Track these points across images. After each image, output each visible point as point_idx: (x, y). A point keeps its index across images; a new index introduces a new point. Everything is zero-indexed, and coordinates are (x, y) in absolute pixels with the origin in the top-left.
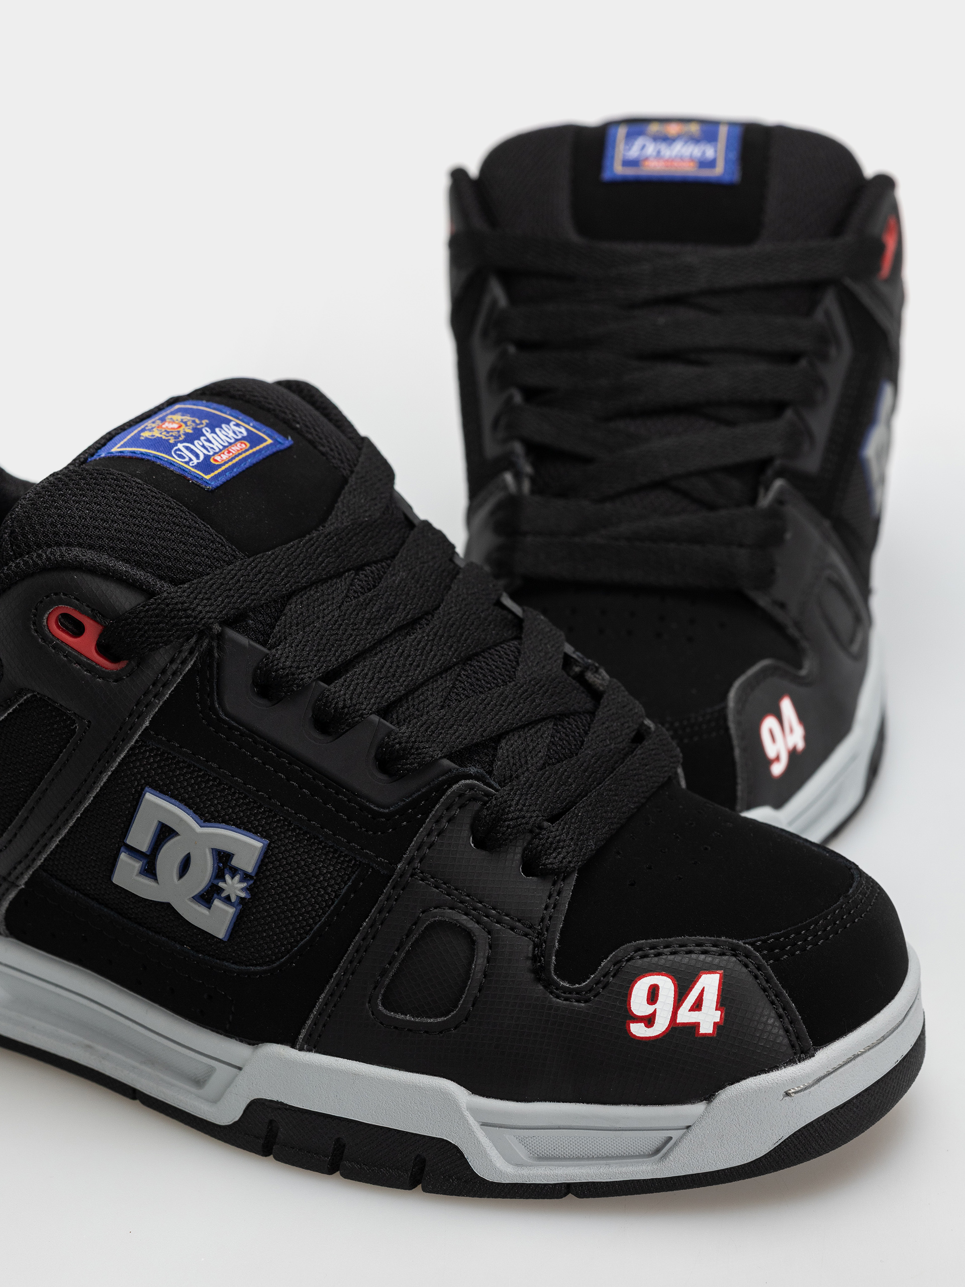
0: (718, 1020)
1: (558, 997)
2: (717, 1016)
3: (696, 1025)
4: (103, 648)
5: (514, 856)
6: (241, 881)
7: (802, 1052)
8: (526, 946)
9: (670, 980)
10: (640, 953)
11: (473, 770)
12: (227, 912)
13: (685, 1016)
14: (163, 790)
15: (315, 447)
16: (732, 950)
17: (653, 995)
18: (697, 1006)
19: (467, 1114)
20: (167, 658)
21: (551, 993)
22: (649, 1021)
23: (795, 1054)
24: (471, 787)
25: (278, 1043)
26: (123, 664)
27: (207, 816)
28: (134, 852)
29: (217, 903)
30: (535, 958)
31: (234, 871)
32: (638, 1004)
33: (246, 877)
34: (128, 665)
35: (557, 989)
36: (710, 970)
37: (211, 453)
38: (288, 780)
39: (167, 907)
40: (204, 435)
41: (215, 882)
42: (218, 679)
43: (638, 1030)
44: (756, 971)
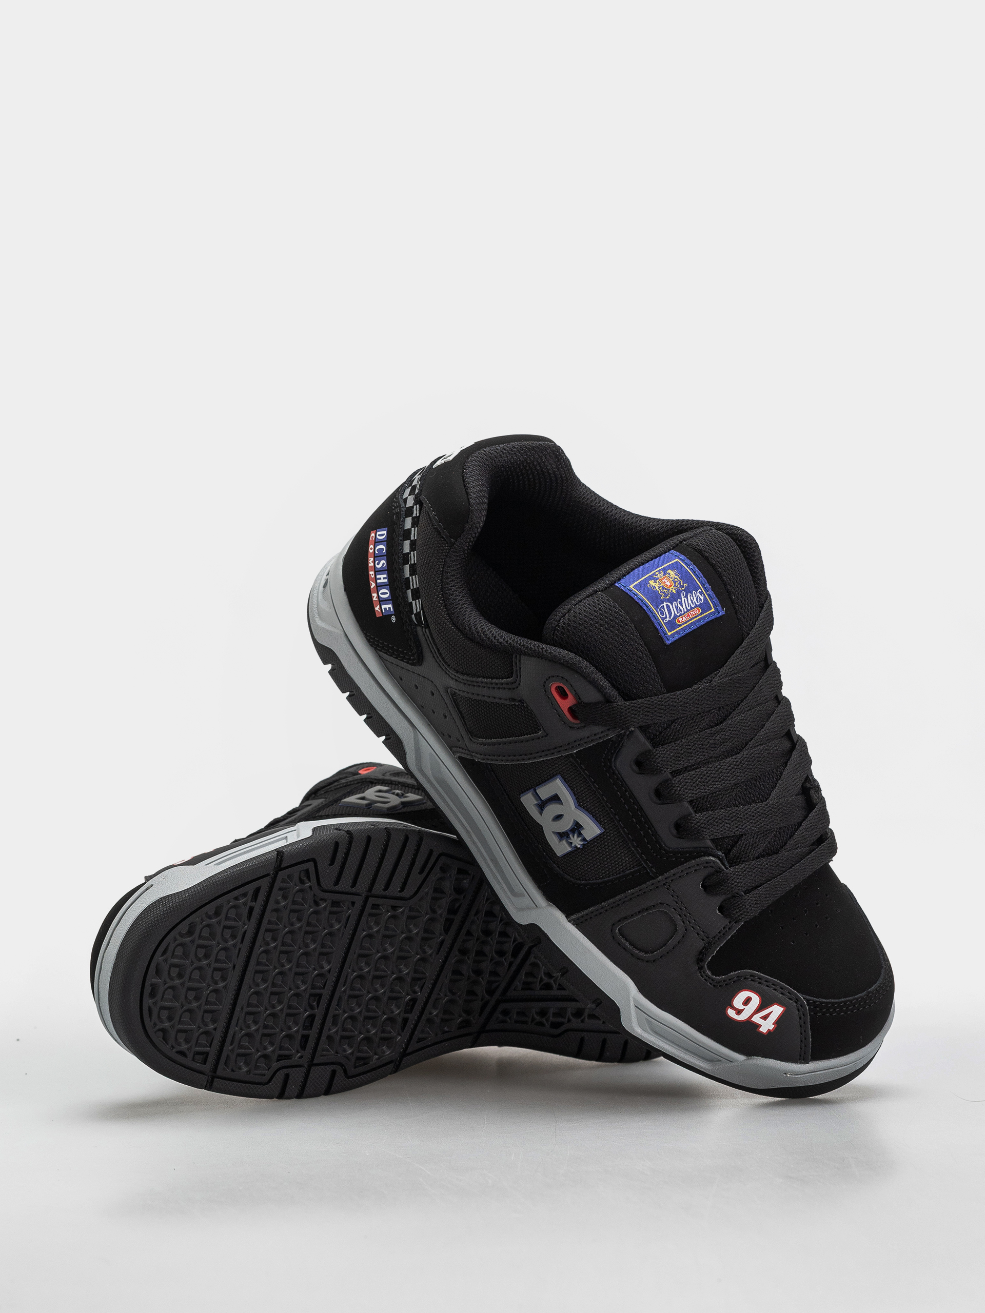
0: (771, 1029)
1: (702, 976)
2: (772, 1027)
3: (760, 1026)
4: (571, 710)
5: (717, 900)
6: (581, 840)
7: (803, 1060)
8: (701, 944)
9: (759, 999)
10: (752, 978)
11: (720, 853)
12: (567, 849)
13: (757, 1019)
14: (566, 781)
15: (736, 613)
16: (796, 999)
17: (747, 1001)
18: (765, 1018)
19: (631, 999)
20: (601, 730)
21: (700, 973)
22: (739, 1012)
23: (800, 1059)
24: (714, 862)
25: (560, 910)
26: (578, 722)
27: (581, 804)
28: (537, 796)
29: (564, 842)
30: (701, 953)
31: (580, 834)
32: (738, 1001)
33: (584, 839)
34: (579, 723)
35: (704, 972)
36: (781, 1004)
37: (678, 615)
38: (629, 810)
39: (540, 827)
40: (681, 599)
41: (569, 832)
42: (620, 749)
43: (731, 1013)
44: (802, 1016)
